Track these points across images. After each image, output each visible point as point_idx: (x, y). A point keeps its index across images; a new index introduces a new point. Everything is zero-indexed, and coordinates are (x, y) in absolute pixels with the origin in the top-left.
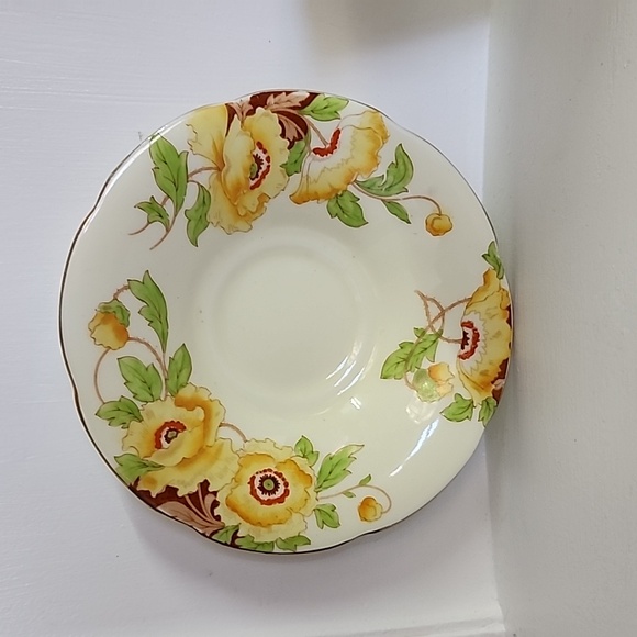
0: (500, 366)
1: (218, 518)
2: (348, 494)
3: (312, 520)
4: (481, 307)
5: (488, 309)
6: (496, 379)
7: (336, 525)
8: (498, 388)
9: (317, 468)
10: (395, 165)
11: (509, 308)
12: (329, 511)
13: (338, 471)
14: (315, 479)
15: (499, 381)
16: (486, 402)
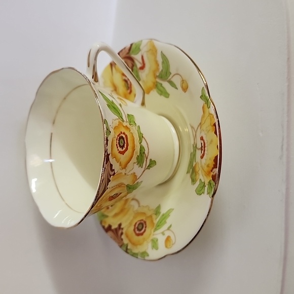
0: (214, 160)
1: (122, 240)
2: (163, 233)
3: (150, 245)
4: (204, 127)
5: (206, 128)
6: (213, 169)
7: (157, 249)
8: (214, 174)
9: (158, 220)
10: (163, 62)
11: (215, 125)
12: (156, 241)
13: (163, 221)
14: (155, 225)
15: (214, 169)
16: (210, 183)
